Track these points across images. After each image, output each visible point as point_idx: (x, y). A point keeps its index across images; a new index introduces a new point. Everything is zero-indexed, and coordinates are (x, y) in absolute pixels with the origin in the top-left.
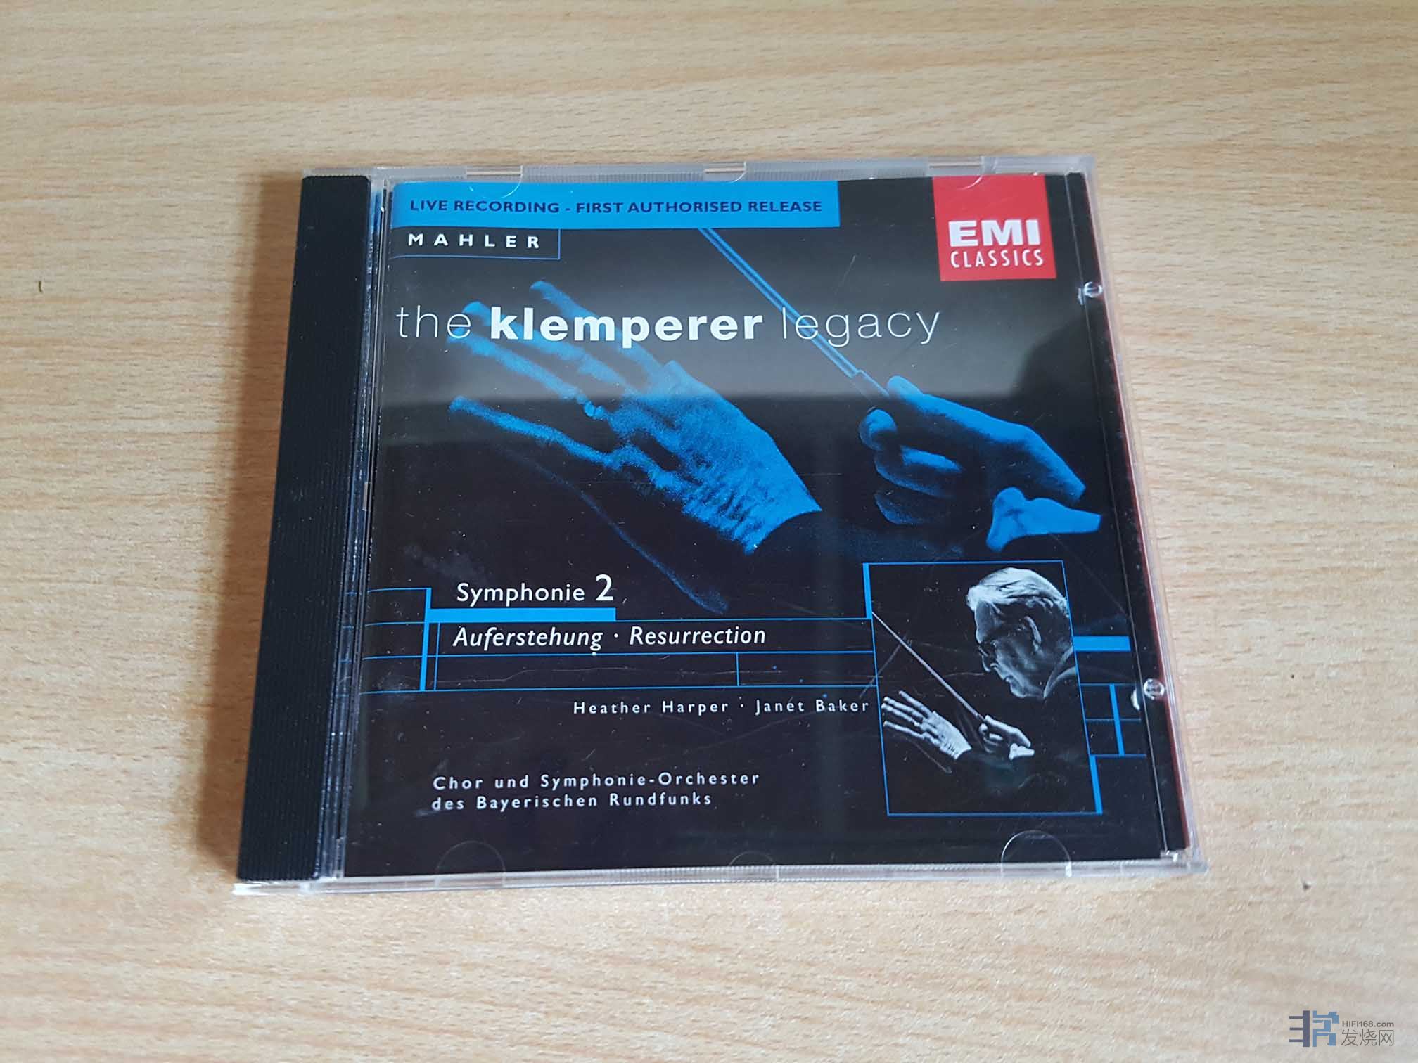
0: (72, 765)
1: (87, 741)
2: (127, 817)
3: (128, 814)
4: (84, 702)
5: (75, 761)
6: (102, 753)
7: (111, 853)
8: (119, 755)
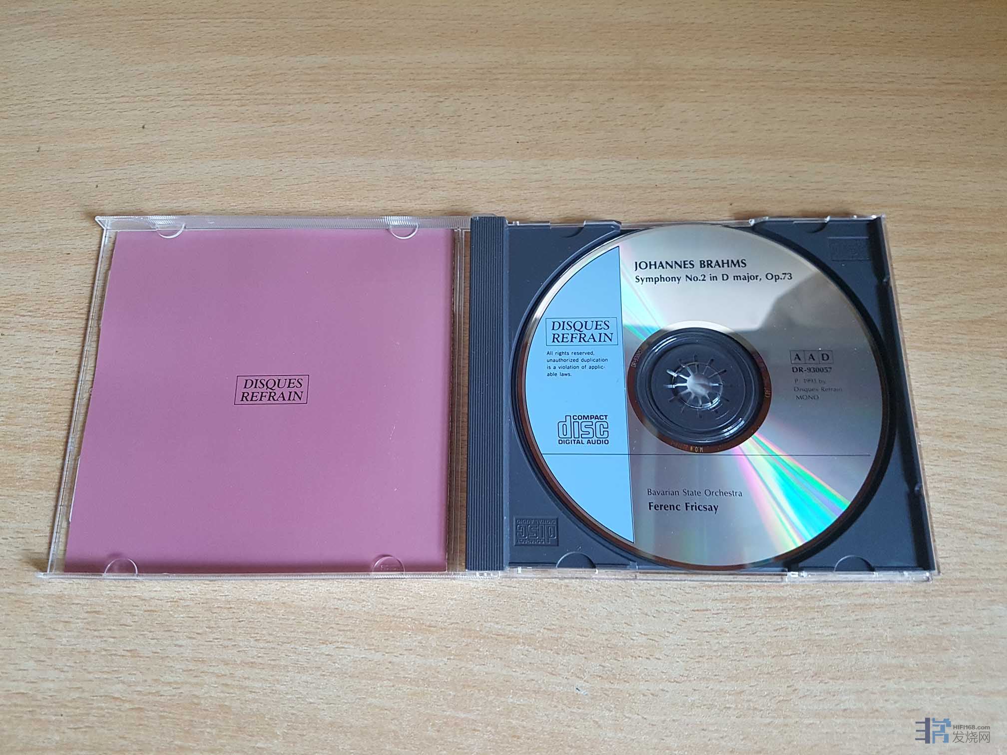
0: (362, 658)
1: (369, 645)
2: (393, 688)
3: (393, 686)
4: (367, 622)
5: (363, 656)
6: (378, 652)
7: (386, 708)
8: (387, 653)
